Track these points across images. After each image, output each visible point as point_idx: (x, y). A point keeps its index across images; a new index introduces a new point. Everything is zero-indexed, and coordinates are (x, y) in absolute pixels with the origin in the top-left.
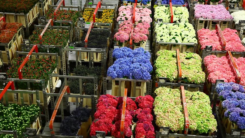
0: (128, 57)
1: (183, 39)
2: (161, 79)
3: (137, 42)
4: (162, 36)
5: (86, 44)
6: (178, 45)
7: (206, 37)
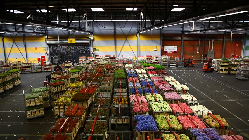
0: (143, 120)
1: (165, 109)
2: (162, 129)
3: (144, 112)
4: (155, 108)
5: (120, 115)
6: (164, 112)
7: (174, 107)
